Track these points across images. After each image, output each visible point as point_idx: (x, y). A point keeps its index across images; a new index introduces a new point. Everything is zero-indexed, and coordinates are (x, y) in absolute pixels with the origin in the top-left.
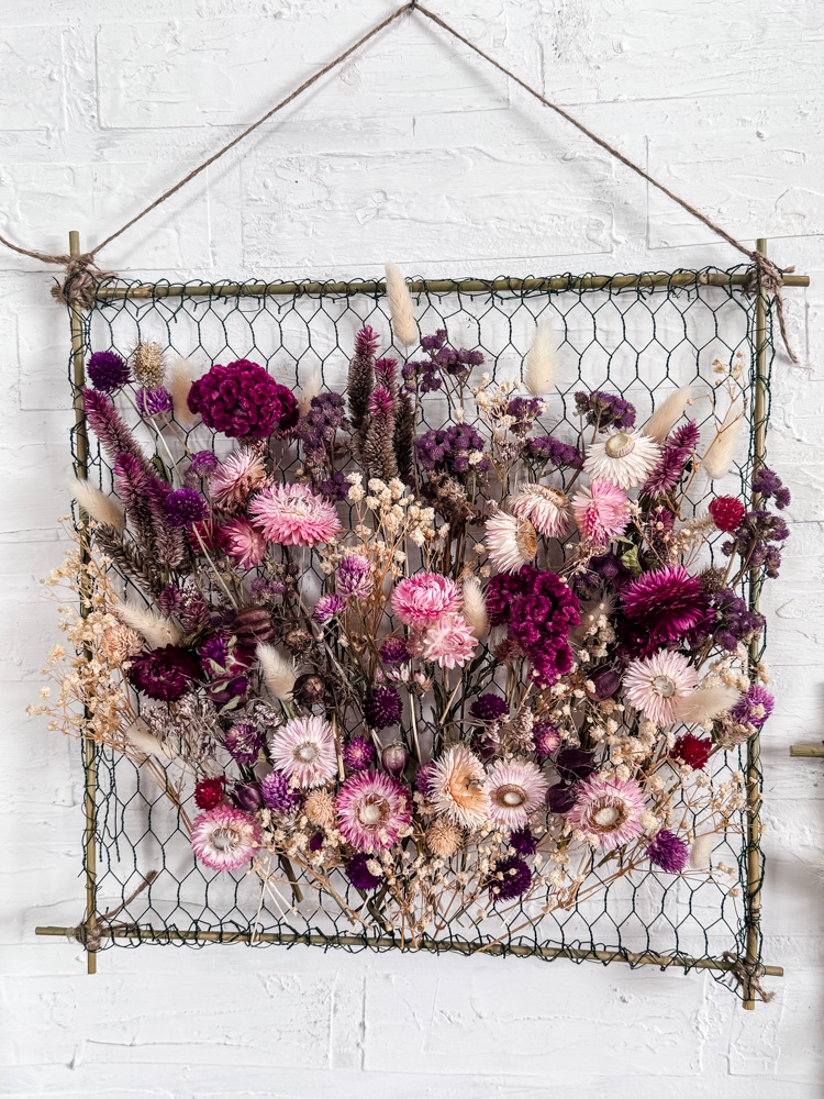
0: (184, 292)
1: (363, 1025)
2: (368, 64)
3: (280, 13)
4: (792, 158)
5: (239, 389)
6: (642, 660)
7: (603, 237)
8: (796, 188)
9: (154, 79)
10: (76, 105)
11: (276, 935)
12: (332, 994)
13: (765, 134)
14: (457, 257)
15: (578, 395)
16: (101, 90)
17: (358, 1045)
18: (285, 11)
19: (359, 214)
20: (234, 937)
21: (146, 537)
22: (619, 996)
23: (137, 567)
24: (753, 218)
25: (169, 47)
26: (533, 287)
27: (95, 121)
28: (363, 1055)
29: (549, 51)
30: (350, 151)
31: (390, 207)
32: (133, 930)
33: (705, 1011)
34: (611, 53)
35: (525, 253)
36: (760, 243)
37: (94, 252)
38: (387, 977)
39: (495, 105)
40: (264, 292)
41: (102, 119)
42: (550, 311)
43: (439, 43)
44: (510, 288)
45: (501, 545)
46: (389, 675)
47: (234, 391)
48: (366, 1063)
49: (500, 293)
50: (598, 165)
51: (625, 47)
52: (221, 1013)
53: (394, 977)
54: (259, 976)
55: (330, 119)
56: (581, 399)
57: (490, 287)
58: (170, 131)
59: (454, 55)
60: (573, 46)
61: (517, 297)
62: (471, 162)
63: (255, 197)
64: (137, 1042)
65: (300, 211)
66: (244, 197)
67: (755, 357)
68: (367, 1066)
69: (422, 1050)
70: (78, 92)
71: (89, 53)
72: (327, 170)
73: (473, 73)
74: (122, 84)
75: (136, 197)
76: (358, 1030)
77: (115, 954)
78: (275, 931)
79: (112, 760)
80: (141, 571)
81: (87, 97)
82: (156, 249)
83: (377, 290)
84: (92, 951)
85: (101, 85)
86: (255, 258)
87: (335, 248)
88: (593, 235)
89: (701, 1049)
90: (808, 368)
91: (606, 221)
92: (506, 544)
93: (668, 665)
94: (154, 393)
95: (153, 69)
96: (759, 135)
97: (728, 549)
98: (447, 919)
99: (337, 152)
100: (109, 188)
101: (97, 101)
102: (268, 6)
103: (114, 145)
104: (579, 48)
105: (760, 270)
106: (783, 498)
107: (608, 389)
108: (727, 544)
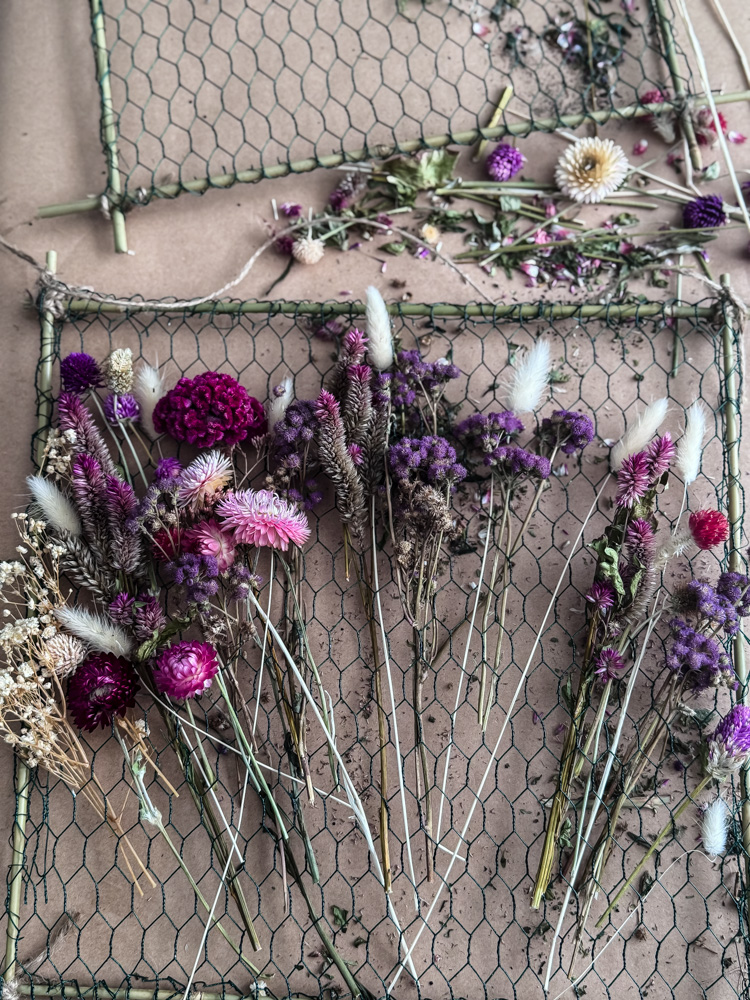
5: (213, 393)
21: (102, 541)
23: (89, 573)
40: (238, 310)
44: (482, 313)
47: (207, 395)
49: (472, 317)
57: (463, 311)
67: (723, 383)
79: (47, 787)
80: (93, 577)
83: (351, 312)
94: (123, 399)
105: (724, 301)
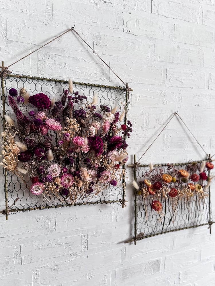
0: (26, 78)
1: (55, 224)
2: (63, 38)
3: (47, 24)
4: (130, 69)
6: (111, 151)
7: (102, 78)
8: (131, 75)
9: (20, 31)
10: (2, 33)
11: (45, 207)
12: (50, 219)
13: (127, 65)
14: (78, 78)
15: (100, 106)
16: (8, 31)
17: (54, 228)
18: (48, 24)
19: (61, 67)
20: (37, 208)
22: (100, 210)
24: (125, 79)
25: (23, 26)
26: (93, 86)
27: (6, 38)
28: (55, 230)
29: (95, 43)
30: (59, 54)
31: (66, 67)
32: (15, 210)
33: (113, 211)
34: (105, 46)
35: (90, 79)
36: (127, 83)
37: (8, 67)
38: (61, 214)
39: (85, 51)
40: (44, 80)
41: (8, 37)
42: (96, 90)
43: (76, 37)
44: (89, 85)
45: (93, 132)
46: (70, 155)
48: (56, 231)
49: (87, 86)
50: (102, 65)
51: (107, 45)
52: (27, 227)
53: (62, 213)
54: (35, 218)
55: (56, 47)
56: (101, 106)
57: (85, 85)
58: (23, 43)
59: (79, 40)
60: (99, 43)
61: (90, 87)
62: (81, 61)
63: (40, 60)
64: (8, 236)
65: (49, 64)
66: (38, 60)
68: (56, 232)
69: (66, 227)
70: (2, 30)
71: (5, 23)
72: (55, 57)
73: (82, 44)
74: (13, 31)
75: (15, 56)
76: (54, 225)
77: (11, 216)
78: (46, 206)
81: (4, 32)
82: (19, 67)
83: (66, 82)
84: (7, 215)
85: (8, 30)
86: (40, 72)
87: (56, 73)
88: (101, 78)
89: (112, 218)
90: (131, 104)
91: (103, 75)
92: (94, 131)
93: (115, 152)
95: (19, 30)
96: (126, 65)
97: (123, 133)
98: (78, 199)
99: (57, 54)
100: (9, 53)
101: (7, 34)
102: (44, 22)
103: (10, 44)
104: (100, 44)
105: (127, 88)
106: (131, 125)
107: (105, 105)
108: (123, 132)
